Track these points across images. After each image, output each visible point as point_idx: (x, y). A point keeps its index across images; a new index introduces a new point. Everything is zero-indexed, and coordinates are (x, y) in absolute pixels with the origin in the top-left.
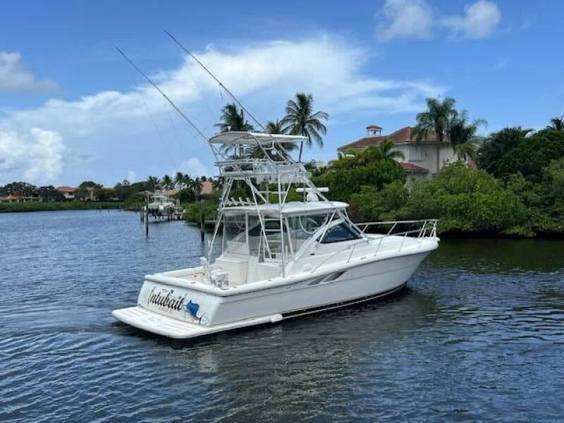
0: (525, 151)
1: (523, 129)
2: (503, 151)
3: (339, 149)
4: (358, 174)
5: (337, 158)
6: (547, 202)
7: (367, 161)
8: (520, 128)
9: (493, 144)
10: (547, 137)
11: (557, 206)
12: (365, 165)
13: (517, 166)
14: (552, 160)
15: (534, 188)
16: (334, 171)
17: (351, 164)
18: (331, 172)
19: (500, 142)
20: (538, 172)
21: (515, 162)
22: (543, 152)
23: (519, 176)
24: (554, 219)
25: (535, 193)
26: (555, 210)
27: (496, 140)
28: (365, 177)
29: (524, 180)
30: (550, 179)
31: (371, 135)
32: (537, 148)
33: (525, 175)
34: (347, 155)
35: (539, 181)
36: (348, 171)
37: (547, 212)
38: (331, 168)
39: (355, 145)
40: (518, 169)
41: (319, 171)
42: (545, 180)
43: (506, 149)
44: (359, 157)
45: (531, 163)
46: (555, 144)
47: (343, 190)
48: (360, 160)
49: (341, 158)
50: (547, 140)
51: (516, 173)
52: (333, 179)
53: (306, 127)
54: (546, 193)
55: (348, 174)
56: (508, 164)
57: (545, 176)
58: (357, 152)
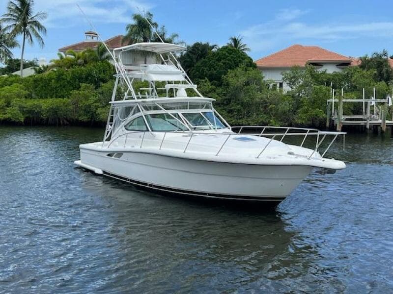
0: (211, 62)
1: (211, 44)
2: (195, 61)
3: (60, 50)
4: (78, 73)
5: (58, 58)
6: (225, 103)
7: (86, 62)
8: (208, 43)
9: (187, 55)
10: (227, 52)
11: (232, 105)
12: (83, 65)
13: (205, 73)
14: (229, 70)
15: (217, 91)
16: (55, 70)
17: (71, 64)
18: (53, 70)
19: (193, 53)
20: (219, 79)
21: (203, 70)
22: (224, 63)
23: (206, 81)
24: (230, 115)
25: (217, 94)
26: (230, 109)
27: (190, 52)
28: (84, 76)
29: (209, 84)
30: (228, 84)
31: (89, 40)
32: (219, 60)
33: (211, 80)
34: (67, 56)
35: (220, 85)
36: (69, 70)
37: (225, 110)
38: (53, 66)
39: (74, 47)
40: (206, 76)
41: (42, 69)
42: (224, 85)
43: (197, 59)
44: (79, 58)
45: (215, 71)
46: (232, 57)
47: (64, 87)
48: (79, 61)
49: (62, 58)
50: (227, 54)
51: (204, 79)
52: (55, 77)
53: (28, 27)
54: (225, 95)
55: (69, 73)
56: (199, 71)
57: (224, 82)
58: (76, 54)
